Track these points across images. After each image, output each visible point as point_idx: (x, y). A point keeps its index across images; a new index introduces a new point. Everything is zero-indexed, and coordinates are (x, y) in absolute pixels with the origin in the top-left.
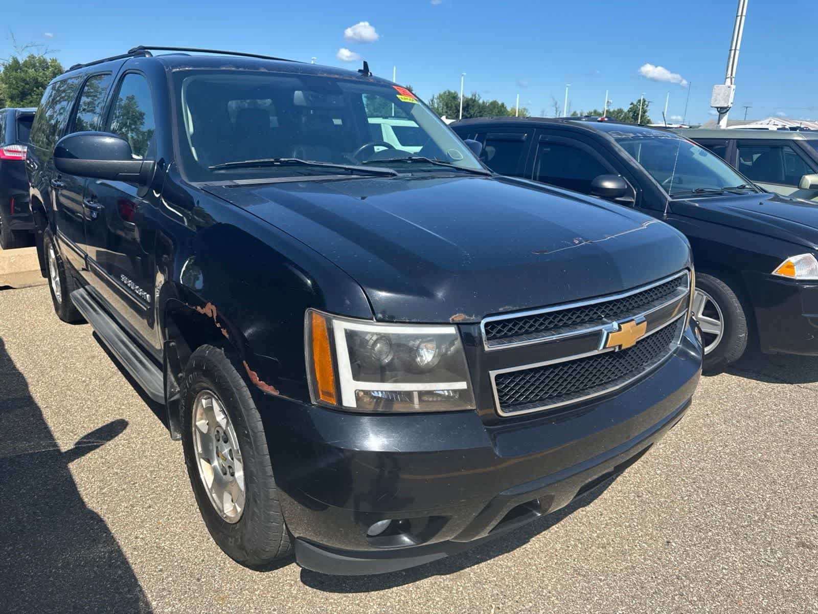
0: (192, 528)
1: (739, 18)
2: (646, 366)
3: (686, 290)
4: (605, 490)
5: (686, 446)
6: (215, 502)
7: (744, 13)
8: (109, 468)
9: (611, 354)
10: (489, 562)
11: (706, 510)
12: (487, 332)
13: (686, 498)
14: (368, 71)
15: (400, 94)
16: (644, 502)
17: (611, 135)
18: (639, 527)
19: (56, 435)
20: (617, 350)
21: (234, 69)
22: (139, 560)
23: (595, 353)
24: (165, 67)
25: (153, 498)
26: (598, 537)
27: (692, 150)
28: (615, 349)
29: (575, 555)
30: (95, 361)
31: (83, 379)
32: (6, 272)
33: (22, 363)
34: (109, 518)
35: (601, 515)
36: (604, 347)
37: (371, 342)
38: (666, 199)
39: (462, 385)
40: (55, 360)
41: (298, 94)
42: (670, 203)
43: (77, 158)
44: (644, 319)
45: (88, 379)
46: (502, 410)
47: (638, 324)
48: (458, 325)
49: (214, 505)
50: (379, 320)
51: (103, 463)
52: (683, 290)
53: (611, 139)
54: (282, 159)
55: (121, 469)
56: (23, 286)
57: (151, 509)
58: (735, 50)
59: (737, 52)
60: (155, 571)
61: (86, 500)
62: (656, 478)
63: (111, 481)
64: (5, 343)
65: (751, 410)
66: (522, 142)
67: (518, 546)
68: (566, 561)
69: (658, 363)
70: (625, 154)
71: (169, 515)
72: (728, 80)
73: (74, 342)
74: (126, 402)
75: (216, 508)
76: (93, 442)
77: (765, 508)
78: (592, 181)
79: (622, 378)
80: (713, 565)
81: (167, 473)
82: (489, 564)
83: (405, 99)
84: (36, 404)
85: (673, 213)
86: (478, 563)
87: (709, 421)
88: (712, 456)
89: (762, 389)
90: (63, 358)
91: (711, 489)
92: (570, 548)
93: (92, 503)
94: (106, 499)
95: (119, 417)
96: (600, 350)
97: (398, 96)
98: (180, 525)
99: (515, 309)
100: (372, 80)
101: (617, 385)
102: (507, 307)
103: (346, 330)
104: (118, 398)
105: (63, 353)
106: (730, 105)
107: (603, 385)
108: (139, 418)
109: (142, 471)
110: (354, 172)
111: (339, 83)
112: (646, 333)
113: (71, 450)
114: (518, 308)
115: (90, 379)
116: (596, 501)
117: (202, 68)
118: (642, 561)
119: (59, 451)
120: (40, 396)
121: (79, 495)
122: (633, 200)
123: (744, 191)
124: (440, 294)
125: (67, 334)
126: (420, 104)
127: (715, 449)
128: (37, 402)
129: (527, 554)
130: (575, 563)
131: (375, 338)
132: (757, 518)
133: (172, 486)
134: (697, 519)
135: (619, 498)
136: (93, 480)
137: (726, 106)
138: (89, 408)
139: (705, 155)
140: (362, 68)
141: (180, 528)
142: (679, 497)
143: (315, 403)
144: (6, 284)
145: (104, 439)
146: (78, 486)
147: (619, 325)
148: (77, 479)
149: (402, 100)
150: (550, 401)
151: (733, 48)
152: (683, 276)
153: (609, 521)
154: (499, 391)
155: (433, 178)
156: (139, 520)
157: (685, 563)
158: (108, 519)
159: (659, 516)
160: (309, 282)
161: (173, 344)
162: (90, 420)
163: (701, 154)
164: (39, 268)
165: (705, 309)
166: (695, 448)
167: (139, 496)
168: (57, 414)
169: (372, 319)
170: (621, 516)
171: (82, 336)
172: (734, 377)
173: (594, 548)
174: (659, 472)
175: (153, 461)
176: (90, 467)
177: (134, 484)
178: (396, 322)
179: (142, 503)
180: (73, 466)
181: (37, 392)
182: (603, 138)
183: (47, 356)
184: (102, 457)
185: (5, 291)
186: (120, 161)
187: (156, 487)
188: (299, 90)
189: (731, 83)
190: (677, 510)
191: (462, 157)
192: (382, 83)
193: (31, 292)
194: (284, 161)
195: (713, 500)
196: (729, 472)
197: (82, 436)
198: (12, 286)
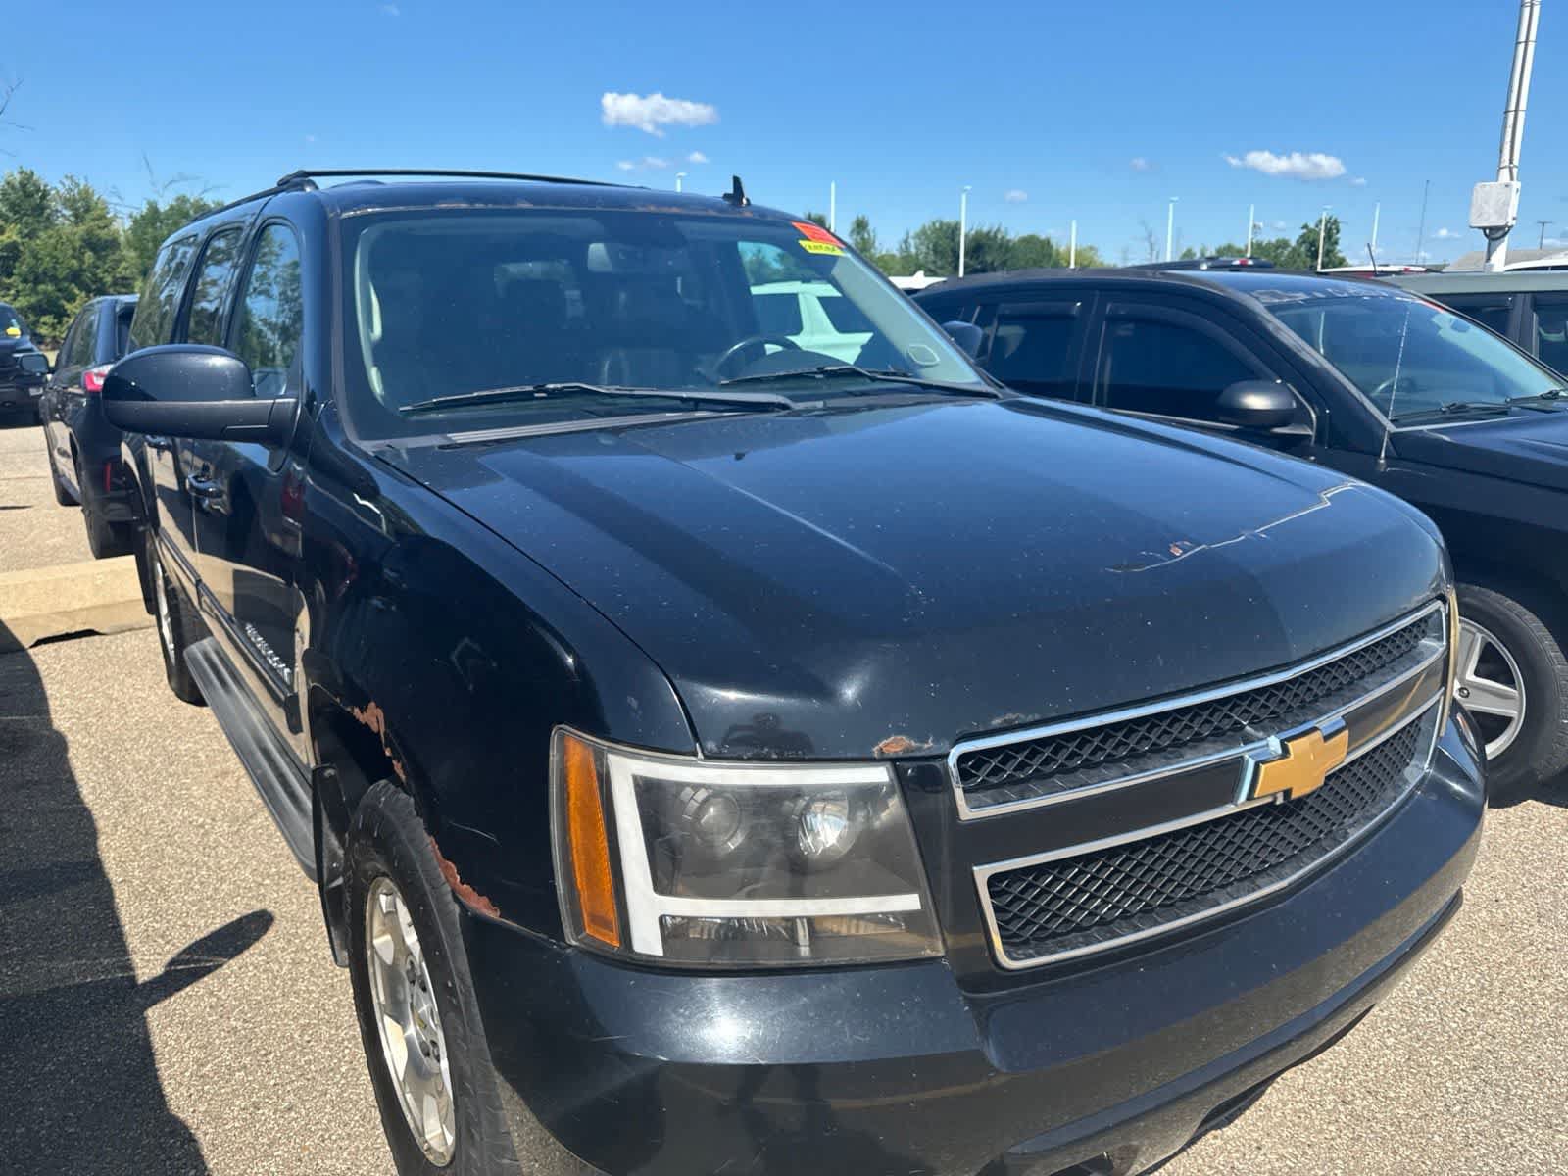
0: (368, 1161)
1: (1521, 47)
2: (1352, 826)
3: (1439, 647)
5: (1452, 977)
6: (410, 1112)
7: (1533, 37)
8: (221, 1017)
9: (1268, 810)
11: (1507, 1140)
12: (965, 775)
13: (1458, 1108)
14: (742, 195)
15: (807, 239)
16: (1359, 1118)
17: (1257, 298)
19: (133, 942)
20: (1280, 801)
21: (464, 205)
23: (1229, 809)
24: (328, 209)
25: (299, 1088)
27: (1435, 320)
28: (1275, 799)
30: (230, 782)
31: (201, 820)
32: (88, 604)
33: (94, 787)
34: (206, 1134)
36: (1250, 797)
37: (693, 805)
38: (1384, 429)
39: (910, 902)
40: (155, 781)
41: (597, 250)
42: (1393, 437)
43: (153, 399)
44: (1343, 723)
45: (208, 821)
46: (1005, 951)
47: (1327, 738)
48: (893, 761)
49: (408, 1118)
50: (708, 757)
51: (211, 1007)
52: (1431, 647)
53: (1258, 306)
54: (551, 386)
55: (245, 1021)
56: (119, 629)
57: (293, 1114)
58: (1516, 111)
59: (1521, 116)
61: (167, 1090)
62: (1385, 1055)
63: (222, 1048)
64: (69, 744)
66: (1072, 318)
69: (1377, 819)
70: (1289, 337)
71: (327, 1130)
72: (1505, 173)
73: (195, 742)
74: (274, 870)
75: (412, 1126)
76: (199, 961)
78: (1220, 392)
79: (1294, 860)
81: (333, 1032)
83: (816, 247)
84: (105, 876)
85: (1400, 458)
87: (1501, 916)
88: (1512, 1001)
90: (170, 776)
91: (1516, 1087)
93: (180, 1100)
94: (206, 1088)
95: (257, 907)
96: (1241, 803)
97: (803, 243)
98: (345, 1154)
99: (1030, 718)
100: (748, 214)
101: (1282, 878)
102: (1010, 716)
103: (635, 778)
104: (260, 862)
105: (171, 765)
106: (1511, 222)
107: (1251, 879)
108: (295, 907)
109: (285, 1025)
110: (701, 405)
111: (680, 225)
112: (1348, 753)
113: (160, 977)
114: (1037, 717)
115: (213, 820)
116: (1247, 1112)
117: (401, 208)
119: (133, 979)
120: (114, 859)
121: (156, 1078)
122: (1310, 433)
123: (1556, 404)
124: (850, 692)
125: (184, 725)
126: (849, 255)
127: (1520, 986)
128: (107, 871)
131: (701, 795)
133: (340, 1061)
134: (1486, 1165)
135: (1301, 1105)
136: (187, 1045)
137: (1502, 224)
138: (202, 883)
139: (1464, 330)
140: (731, 191)
141: (345, 1160)
142: (1440, 1106)
143: (574, 943)
144: (88, 627)
145: (220, 955)
146: (157, 1058)
147: (1282, 742)
148: (157, 1042)
149: (811, 251)
150: (1124, 924)
151: (1513, 107)
152: (1432, 613)
153: (1277, 1165)
154: (997, 909)
155: (871, 408)
156: (265, 1140)
158: (204, 1136)
159: (1395, 1153)
160: (570, 660)
161: (330, 772)
162: (200, 910)
163: (1455, 327)
164: (140, 595)
165: (1481, 661)
166: (1473, 982)
167: (272, 1082)
168: (139, 896)
169: (695, 754)
170: (1305, 1153)
171: (211, 730)
172: (1553, 808)
174: (1390, 1041)
175: (309, 1003)
176: (186, 1016)
177: (265, 1055)
178: (749, 760)
179: (276, 1099)
180: (153, 1014)
181: (111, 850)
182: (1240, 304)
183: (141, 773)
184: (211, 993)
185: (84, 639)
186: (228, 402)
187: (308, 1063)
188: (598, 241)
189: (1512, 179)
190: (1436, 1138)
191: (938, 359)
192: (770, 218)
193: (132, 641)
194: (554, 390)
195: (1521, 1114)
196: (1557, 1043)
197: (183, 947)
198: (97, 630)
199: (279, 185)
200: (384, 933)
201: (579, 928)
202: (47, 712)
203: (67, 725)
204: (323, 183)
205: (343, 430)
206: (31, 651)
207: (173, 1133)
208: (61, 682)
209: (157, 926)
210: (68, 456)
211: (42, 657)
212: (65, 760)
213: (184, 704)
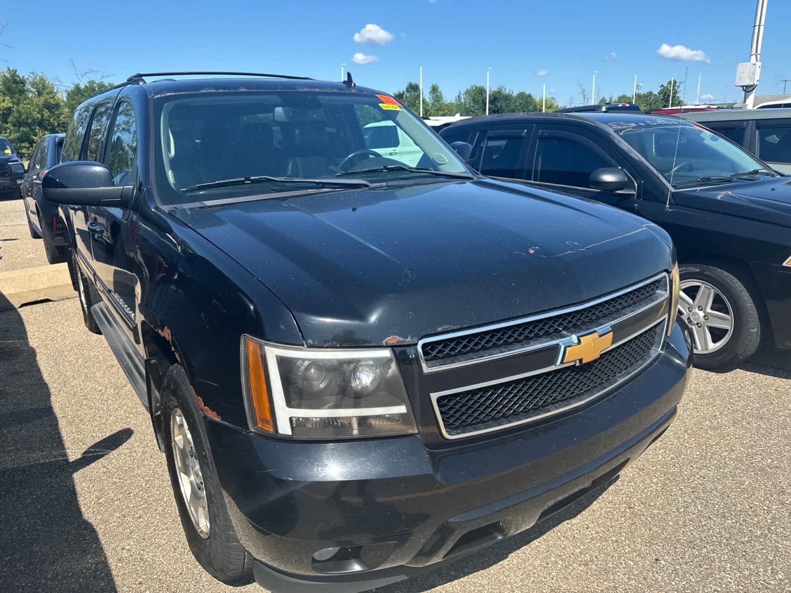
0: (175, 539)
2: (620, 377)
3: (666, 294)
4: (595, 500)
5: (689, 452)
6: (193, 516)
8: (109, 477)
9: (572, 368)
10: (462, 579)
11: (703, 523)
12: (426, 353)
13: (682, 510)
14: (352, 81)
15: (383, 103)
16: (636, 515)
17: (611, 127)
18: (627, 542)
19: (67, 444)
22: (122, 572)
23: (552, 368)
24: (148, 94)
25: (144, 508)
26: (581, 553)
27: (702, 135)
28: (576, 363)
29: (553, 574)
30: (114, 370)
31: (100, 388)
32: (46, 286)
34: (101, 529)
35: (587, 528)
36: (562, 362)
37: (303, 368)
38: (669, 189)
39: (402, 409)
40: (78, 370)
41: (279, 110)
42: (673, 194)
43: (67, 187)
44: (611, 329)
45: (104, 389)
47: (600, 336)
48: (393, 347)
49: (192, 519)
50: (310, 346)
51: (104, 473)
52: (662, 295)
53: (611, 131)
54: (253, 178)
55: (120, 479)
56: (61, 299)
57: (141, 520)
58: (759, 26)
60: (135, 584)
61: (83, 510)
62: (652, 487)
63: (109, 491)
64: (37, 354)
65: (764, 410)
66: (522, 137)
67: (495, 562)
68: (544, 580)
69: (633, 373)
70: (625, 146)
71: (157, 526)
72: (753, 58)
73: (98, 352)
74: (135, 410)
75: (194, 522)
76: (98, 452)
77: (769, 521)
78: (590, 173)
79: (589, 391)
80: (704, 586)
81: (161, 483)
82: (462, 582)
83: (387, 107)
84: (54, 414)
85: (677, 204)
86: (451, 580)
88: (715, 462)
89: (780, 387)
90: (86, 367)
91: (711, 500)
92: (550, 565)
93: (88, 514)
94: (101, 509)
95: (125, 426)
96: (558, 366)
97: (380, 105)
98: (165, 537)
99: (455, 327)
100: (354, 91)
101: (581, 400)
102: (446, 326)
103: (277, 357)
104: (128, 407)
105: (86, 362)
106: (757, 83)
107: (565, 400)
108: (144, 427)
109: (139, 480)
110: (325, 186)
111: (319, 97)
113: (80, 459)
114: (459, 327)
115: (106, 388)
116: (584, 512)
118: (626, 580)
119: (67, 460)
120: (59, 406)
121: (78, 504)
122: (634, 193)
123: (757, 176)
124: (373, 318)
125: (93, 344)
126: (404, 110)
127: (720, 455)
128: (55, 412)
129: (503, 572)
130: (554, 581)
131: (306, 363)
132: (759, 533)
133: (163, 496)
134: (692, 534)
135: (609, 509)
136: (93, 490)
137: (752, 84)
138: (100, 417)
140: (346, 79)
141: (165, 539)
142: (674, 509)
143: (253, 430)
144: (46, 298)
145: (109, 449)
146: (78, 496)
147: (578, 337)
148: (78, 489)
149: (385, 109)
151: (757, 24)
152: (662, 278)
153: (595, 536)
154: (442, 413)
155: (410, 186)
156: (128, 531)
157: (673, 583)
158: (100, 530)
159: (650, 529)
161: (154, 361)
162: (99, 429)
163: (712, 139)
164: (70, 282)
165: (713, 303)
166: (698, 453)
167: (132, 506)
168: (70, 423)
169: (303, 345)
170: (609, 530)
171: (105, 346)
172: (748, 373)
173: (575, 565)
174: (655, 480)
175: (150, 470)
176: (92, 477)
177: (129, 493)
178: (327, 347)
179: (133, 513)
180: (76, 476)
181: (57, 403)
182: (601, 129)
183: (72, 366)
184: (104, 467)
185: (45, 304)
186: (102, 188)
187: (149, 497)
188: (279, 106)
189: (757, 61)
190: (671, 523)
191: (447, 161)
192: (365, 93)
193: (68, 303)
194: (254, 180)
195: (711, 512)
196: (733, 480)
197: (90, 445)
198: (51, 299)
199: (128, 81)
200: (179, 435)
201: (255, 423)
202: (27, 338)
203: (36, 345)
204: (148, 79)
205: (155, 201)
206: (19, 310)
207: (86, 529)
208: (33, 325)
209: (79, 437)
210: (35, 214)
211: (24, 312)
212: (35, 361)
213: (93, 334)
